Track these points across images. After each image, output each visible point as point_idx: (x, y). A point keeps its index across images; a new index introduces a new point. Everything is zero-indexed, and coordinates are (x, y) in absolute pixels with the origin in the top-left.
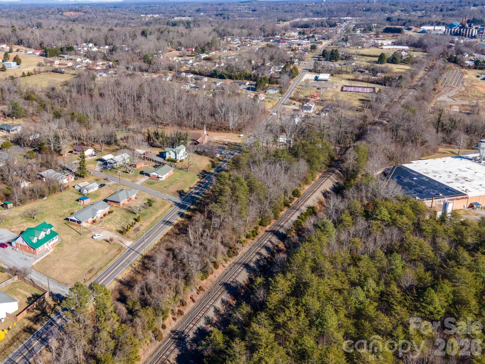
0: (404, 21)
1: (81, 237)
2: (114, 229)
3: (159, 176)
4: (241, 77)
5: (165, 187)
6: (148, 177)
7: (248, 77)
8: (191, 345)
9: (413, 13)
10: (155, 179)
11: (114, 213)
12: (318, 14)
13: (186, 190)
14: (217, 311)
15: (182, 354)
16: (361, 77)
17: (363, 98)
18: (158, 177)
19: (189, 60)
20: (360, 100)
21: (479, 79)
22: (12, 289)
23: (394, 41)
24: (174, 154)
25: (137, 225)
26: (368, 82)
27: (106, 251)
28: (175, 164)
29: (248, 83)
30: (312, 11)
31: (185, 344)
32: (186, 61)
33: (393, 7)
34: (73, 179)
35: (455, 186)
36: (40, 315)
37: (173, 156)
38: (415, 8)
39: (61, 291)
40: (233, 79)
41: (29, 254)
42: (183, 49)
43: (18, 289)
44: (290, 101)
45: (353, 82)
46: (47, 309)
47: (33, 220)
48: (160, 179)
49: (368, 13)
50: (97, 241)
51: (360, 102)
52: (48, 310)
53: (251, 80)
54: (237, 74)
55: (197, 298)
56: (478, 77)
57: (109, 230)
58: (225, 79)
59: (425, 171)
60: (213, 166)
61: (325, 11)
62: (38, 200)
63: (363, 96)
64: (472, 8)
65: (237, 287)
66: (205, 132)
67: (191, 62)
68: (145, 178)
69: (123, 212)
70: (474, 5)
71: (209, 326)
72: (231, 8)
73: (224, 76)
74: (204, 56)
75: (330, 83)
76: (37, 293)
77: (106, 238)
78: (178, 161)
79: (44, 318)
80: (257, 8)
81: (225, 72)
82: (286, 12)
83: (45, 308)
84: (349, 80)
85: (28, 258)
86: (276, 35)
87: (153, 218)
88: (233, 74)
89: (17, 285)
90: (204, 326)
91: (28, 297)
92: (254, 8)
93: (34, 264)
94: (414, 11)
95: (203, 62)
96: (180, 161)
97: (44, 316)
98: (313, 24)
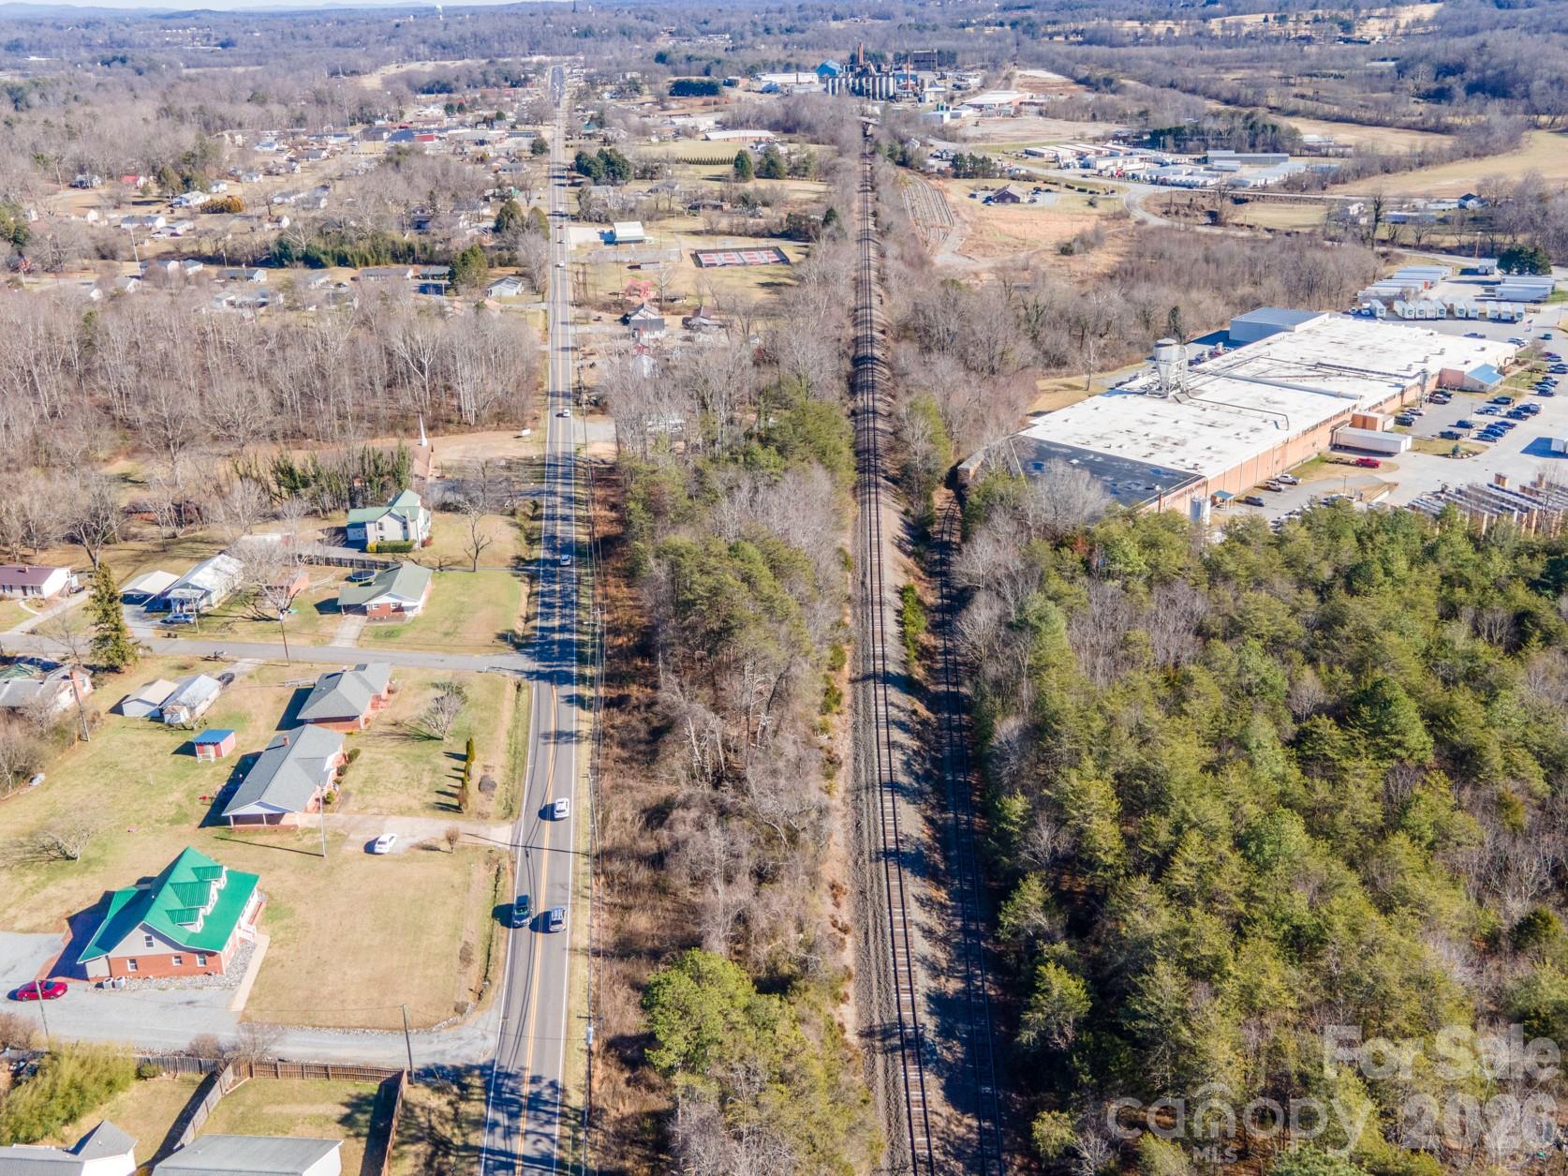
0: (704, 63)
1: (327, 860)
2: (415, 804)
3: (404, 604)
4: (379, 254)
5: (446, 634)
6: (359, 617)
7: (404, 255)
8: (949, 1049)
9: (702, 40)
10: (389, 619)
11: (365, 755)
12: (444, 48)
13: (519, 627)
14: (929, 933)
15: (948, 1080)
16: (724, 224)
17: (769, 280)
18: (400, 609)
19: (152, 219)
20: (764, 285)
21: (978, 202)
22: (243, 1116)
23: (719, 116)
24: (398, 525)
25: (477, 770)
26: (745, 234)
27: (457, 879)
28: (411, 555)
29: (410, 273)
30: (424, 42)
31: (934, 1052)
32: (145, 224)
33: (648, 24)
34: (88, 688)
35: (1163, 460)
36: (434, 1154)
37: (393, 532)
38: (704, 27)
39: (434, 1053)
40: (353, 266)
41: (188, 979)
42: (97, 180)
43: (270, 1110)
44: (578, 311)
45: (708, 237)
46: (439, 1128)
47: (70, 865)
48: (409, 614)
49: (589, 42)
50: (397, 859)
51: (766, 290)
52: (447, 1131)
53: (414, 262)
54: (364, 246)
55: (845, 916)
56: (973, 196)
57: (402, 813)
58: (323, 266)
59: (1076, 439)
60: (531, 540)
61: (462, 39)
62: (11, 793)
63: (761, 273)
64: (834, 24)
65: (920, 853)
66: (425, 441)
67: (161, 222)
68: (352, 624)
69: (389, 743)
70: (835, 18)
71: (943, 979)
72: (139, 36)
73: (319, 259)
74: (197, 198)
75: (651, 247)
76: (354, 1092)
77: (416, 840)
78: (416, 546)
79: (452, 1159)
80: (234, 36)
81: (320, 244)
82: (338, 44)
83: (432, 1128)
84: (696, 233)
85: (198, 996)
86: (376, 117)
87: (503, 739)
88: (347, 248)
89: (250, 1098)
90: (933, 984)
91: (337, 1117)
92: (223, 38)
93: (239, 1003)
94: (703, 33)
95: (207, 221)
96: (424, 544)
97: (446, 1154)
98: (457, 79)
